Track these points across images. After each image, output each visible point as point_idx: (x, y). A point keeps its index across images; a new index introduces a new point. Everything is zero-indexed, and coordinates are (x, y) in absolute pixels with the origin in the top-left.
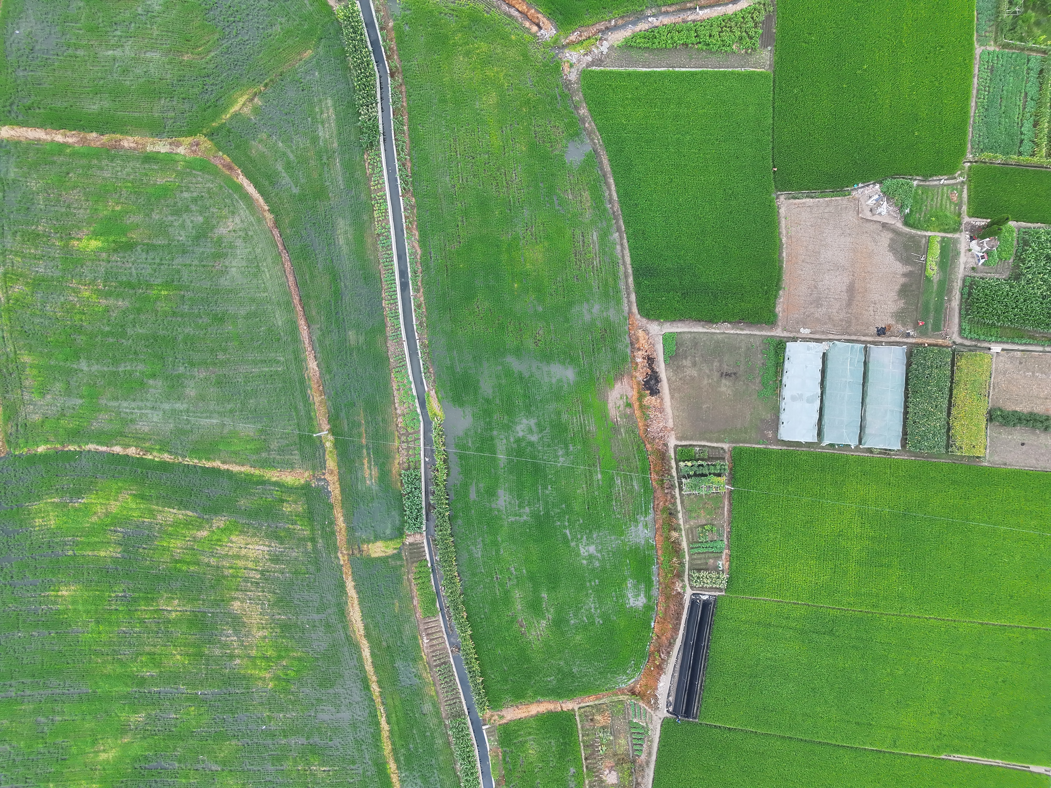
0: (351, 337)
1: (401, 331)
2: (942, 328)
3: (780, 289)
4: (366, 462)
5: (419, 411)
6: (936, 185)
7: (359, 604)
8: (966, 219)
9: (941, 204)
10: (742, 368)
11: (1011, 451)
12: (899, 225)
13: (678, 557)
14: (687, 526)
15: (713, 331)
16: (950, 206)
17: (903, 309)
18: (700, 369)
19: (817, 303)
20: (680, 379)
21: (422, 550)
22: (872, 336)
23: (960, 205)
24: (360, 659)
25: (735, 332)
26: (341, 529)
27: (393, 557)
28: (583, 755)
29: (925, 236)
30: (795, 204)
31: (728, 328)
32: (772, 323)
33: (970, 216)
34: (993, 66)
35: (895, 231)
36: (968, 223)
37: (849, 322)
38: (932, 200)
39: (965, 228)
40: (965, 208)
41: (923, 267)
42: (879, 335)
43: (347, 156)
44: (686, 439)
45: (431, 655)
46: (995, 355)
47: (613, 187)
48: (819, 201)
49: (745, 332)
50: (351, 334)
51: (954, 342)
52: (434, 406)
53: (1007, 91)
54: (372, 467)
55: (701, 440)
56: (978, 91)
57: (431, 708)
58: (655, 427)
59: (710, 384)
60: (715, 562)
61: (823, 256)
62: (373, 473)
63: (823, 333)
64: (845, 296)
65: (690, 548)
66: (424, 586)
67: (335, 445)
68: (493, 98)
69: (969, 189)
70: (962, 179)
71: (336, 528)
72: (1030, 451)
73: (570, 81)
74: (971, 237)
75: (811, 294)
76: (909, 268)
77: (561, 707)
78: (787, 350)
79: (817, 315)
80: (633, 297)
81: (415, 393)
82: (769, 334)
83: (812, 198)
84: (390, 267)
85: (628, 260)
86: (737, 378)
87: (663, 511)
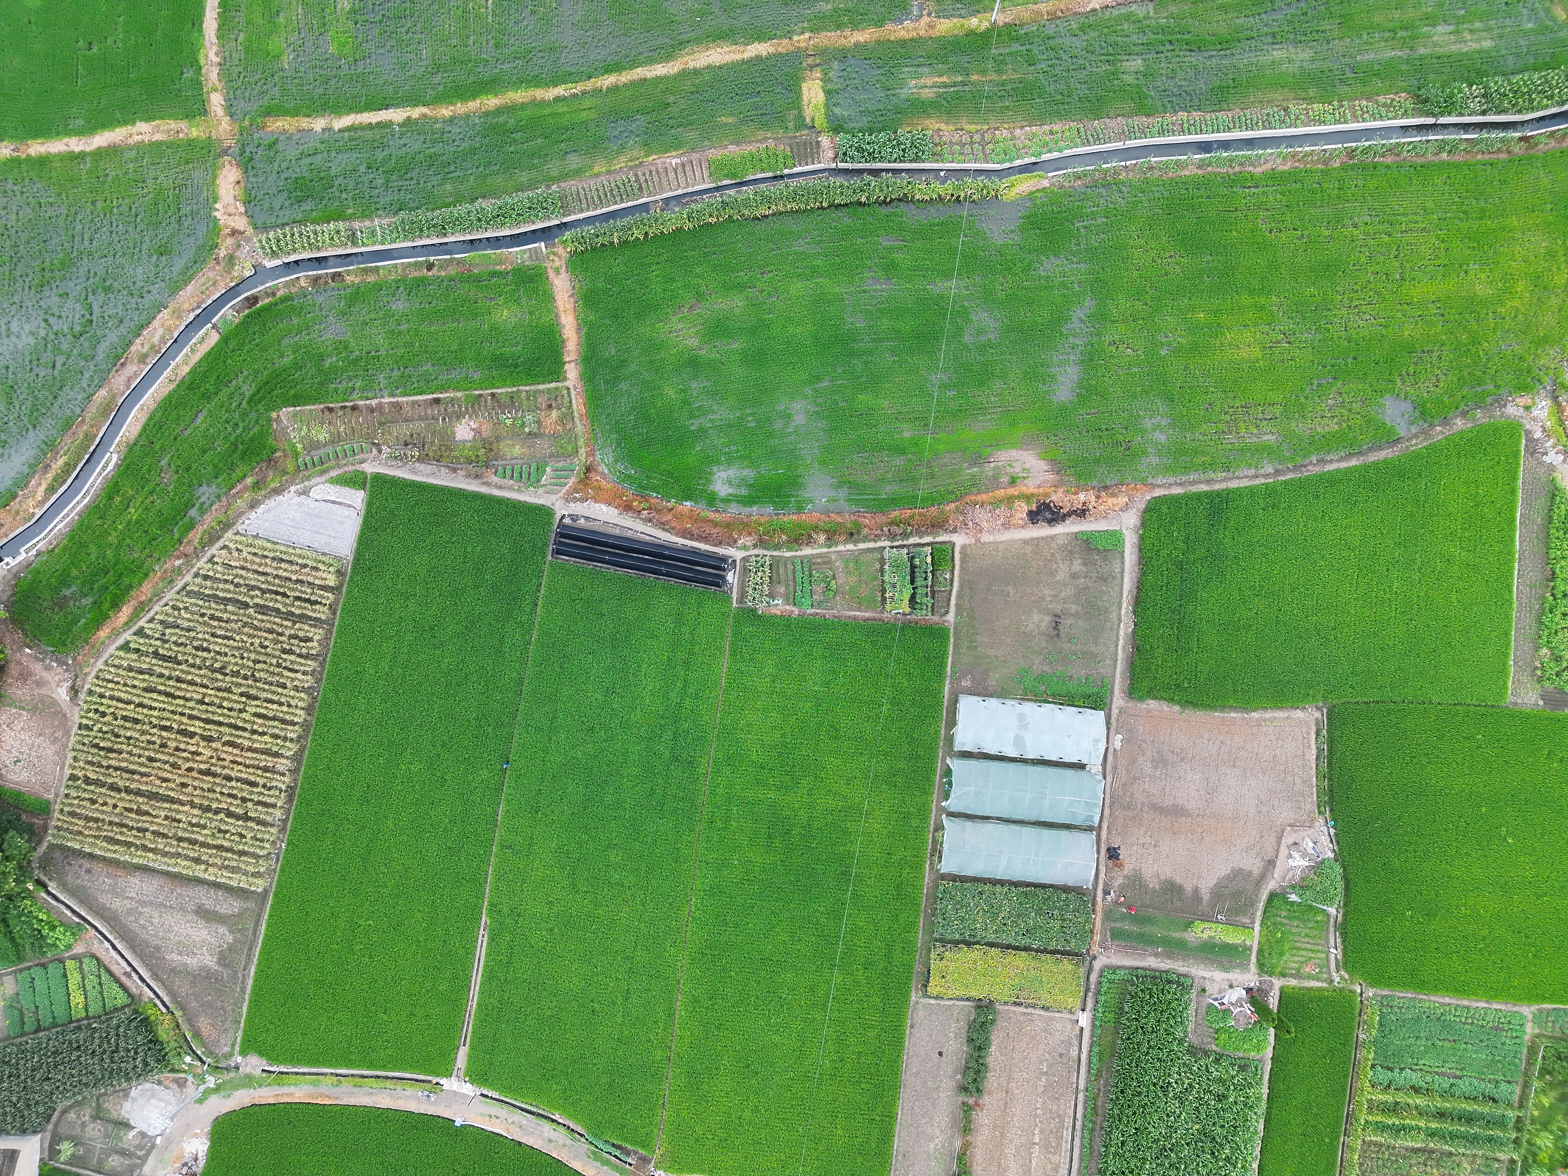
0: (1133, 63)
1: (1141, 138)
2: (1116, 943)
3: (1181, 706)
4: (944, 79)
5: (1018, 162)
6: (1328, 942)
7: (733, 62)
8: (1278, 983)
9: (1299, 949)
10: (1066, 646)
11: (930, 1035)
12: (1272, 885)
13: (788, 541)
14: (833, 557)
15: (1124, 605)
16: (1296, 962)
17: (1146, 886)
18: (1065, 585)
19: (1160, 761)
20: (1053, 555)
21: (809, 160)
22: (1108, 839)
23: (1298, 976)
24: (651, 61)
25: (1121, 638)
26: (845, 37)
27: (801, 116)
28: (499, 391)
29: (1253, 922)
30: (1308, 733)
31: (1126, 628)
32: (1130, 694)
33: (1282, 990)
34: (1503, 1029)
35: (1262, 878)
36: (1271, 985)
37: (1129, 807)
38: (1307, 936)
39: (1265, 981)
40: (1293, 982)
41: (1205, 918)
42: (1109, 850)
43: (1404, 67)
44: (963, 560)
45: (653, 169)
46: (1074, 1018)
47: (1344, 465)
48: (1311, 768)
49: (1120, 651)
50: (1137, 64)
51: (1095, 958)
52: (1024, 185)
53: (1465, 1049)
54: (935, 90)
55: (960, 581)
56: (1468, 1008)
57: (575, 166)
58: (982, 516)
59: (1043, 598)
60: (781, 595)
61: (1229, 771)
62: (927, 91)
63: (1115, 768)
64: (1168, 802)
65: (802, 559)
66: (754, 161)
67: (971, 33)
68: (1482, 290)
69: (1322, 989)
70: (1337, 979)
71: (847, 32)
72: (930, 1065)
73: (1505, 406)
74: (1251, 989)
75: (1172, 752)
76: (1206, 897)
77: (570, 362)
78: (1093, 711)
79: (1141, 760)
80: (1178, 491)
81: (1044, 157)
82: (1117, 687)
83: (1317, 758)
84: (1237, 125)
85: (1233, 484)
86: (1052, 638)
87: (855, 523)
